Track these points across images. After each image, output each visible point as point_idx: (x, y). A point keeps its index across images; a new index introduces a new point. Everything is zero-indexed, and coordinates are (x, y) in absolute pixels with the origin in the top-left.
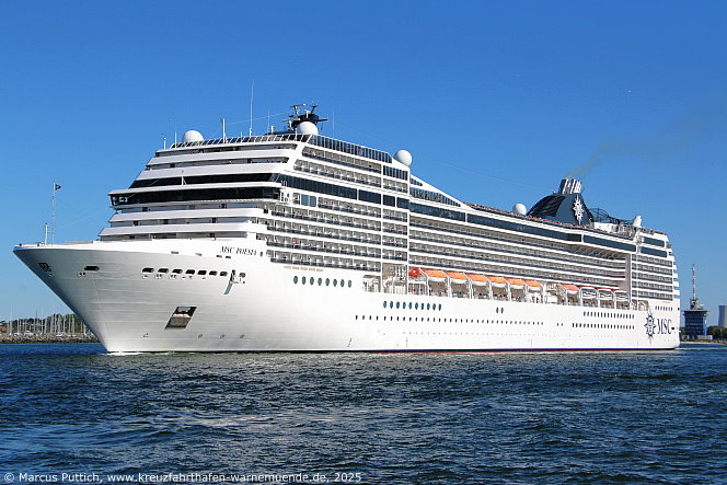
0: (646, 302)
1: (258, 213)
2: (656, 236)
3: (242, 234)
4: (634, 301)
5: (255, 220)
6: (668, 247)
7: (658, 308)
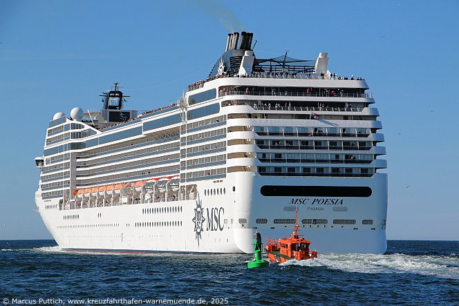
0: (194, 187)
2: (207, 86)
4: (183, 188)
7: (206, 192)
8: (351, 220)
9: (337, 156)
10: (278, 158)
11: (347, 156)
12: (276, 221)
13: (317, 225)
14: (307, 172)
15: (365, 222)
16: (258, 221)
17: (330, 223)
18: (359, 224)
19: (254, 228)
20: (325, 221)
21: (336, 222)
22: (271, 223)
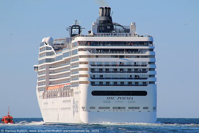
8: (138, 107)
9: (131, 76)
10: (101, 77)
11: (136, 76)
12: (100, 108)
13: (120, 110)
14: (115, 84)
15: (144, 108)
16: (91, 108)
17: (127, 109)
18: (141, 109)
19: (89, 111)
20: (124, 108)
21: (129, 108)
22: (97, 109)
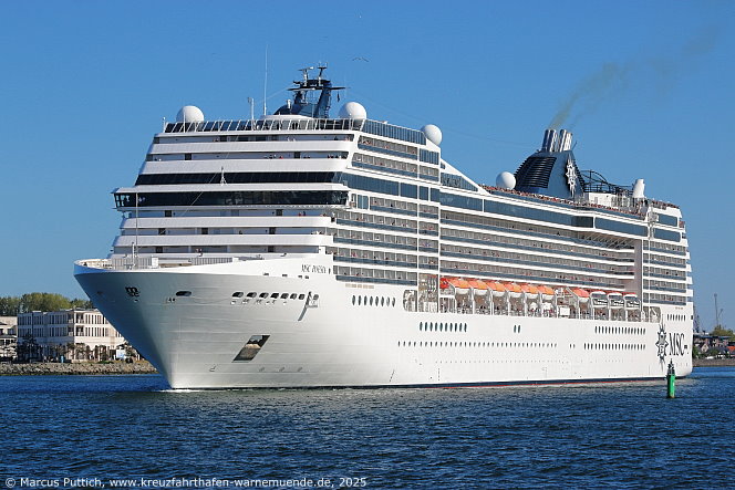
0: (658, 309)
1: (325, 222)
2: (670, 212)
3: (313, 249)
4: (646, 308)
5: (322, 231)
6: (682, 225)
7: (671, 317)
